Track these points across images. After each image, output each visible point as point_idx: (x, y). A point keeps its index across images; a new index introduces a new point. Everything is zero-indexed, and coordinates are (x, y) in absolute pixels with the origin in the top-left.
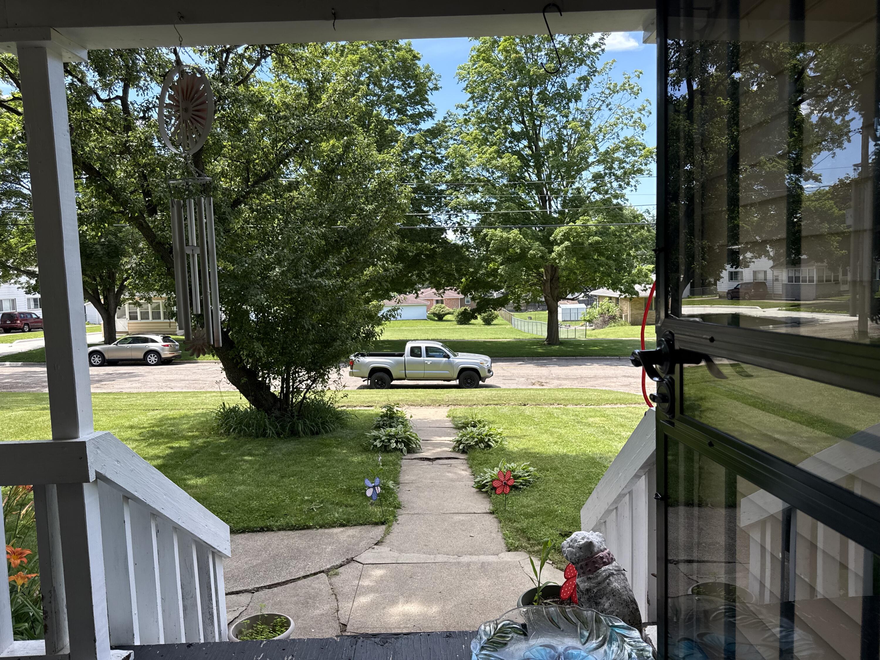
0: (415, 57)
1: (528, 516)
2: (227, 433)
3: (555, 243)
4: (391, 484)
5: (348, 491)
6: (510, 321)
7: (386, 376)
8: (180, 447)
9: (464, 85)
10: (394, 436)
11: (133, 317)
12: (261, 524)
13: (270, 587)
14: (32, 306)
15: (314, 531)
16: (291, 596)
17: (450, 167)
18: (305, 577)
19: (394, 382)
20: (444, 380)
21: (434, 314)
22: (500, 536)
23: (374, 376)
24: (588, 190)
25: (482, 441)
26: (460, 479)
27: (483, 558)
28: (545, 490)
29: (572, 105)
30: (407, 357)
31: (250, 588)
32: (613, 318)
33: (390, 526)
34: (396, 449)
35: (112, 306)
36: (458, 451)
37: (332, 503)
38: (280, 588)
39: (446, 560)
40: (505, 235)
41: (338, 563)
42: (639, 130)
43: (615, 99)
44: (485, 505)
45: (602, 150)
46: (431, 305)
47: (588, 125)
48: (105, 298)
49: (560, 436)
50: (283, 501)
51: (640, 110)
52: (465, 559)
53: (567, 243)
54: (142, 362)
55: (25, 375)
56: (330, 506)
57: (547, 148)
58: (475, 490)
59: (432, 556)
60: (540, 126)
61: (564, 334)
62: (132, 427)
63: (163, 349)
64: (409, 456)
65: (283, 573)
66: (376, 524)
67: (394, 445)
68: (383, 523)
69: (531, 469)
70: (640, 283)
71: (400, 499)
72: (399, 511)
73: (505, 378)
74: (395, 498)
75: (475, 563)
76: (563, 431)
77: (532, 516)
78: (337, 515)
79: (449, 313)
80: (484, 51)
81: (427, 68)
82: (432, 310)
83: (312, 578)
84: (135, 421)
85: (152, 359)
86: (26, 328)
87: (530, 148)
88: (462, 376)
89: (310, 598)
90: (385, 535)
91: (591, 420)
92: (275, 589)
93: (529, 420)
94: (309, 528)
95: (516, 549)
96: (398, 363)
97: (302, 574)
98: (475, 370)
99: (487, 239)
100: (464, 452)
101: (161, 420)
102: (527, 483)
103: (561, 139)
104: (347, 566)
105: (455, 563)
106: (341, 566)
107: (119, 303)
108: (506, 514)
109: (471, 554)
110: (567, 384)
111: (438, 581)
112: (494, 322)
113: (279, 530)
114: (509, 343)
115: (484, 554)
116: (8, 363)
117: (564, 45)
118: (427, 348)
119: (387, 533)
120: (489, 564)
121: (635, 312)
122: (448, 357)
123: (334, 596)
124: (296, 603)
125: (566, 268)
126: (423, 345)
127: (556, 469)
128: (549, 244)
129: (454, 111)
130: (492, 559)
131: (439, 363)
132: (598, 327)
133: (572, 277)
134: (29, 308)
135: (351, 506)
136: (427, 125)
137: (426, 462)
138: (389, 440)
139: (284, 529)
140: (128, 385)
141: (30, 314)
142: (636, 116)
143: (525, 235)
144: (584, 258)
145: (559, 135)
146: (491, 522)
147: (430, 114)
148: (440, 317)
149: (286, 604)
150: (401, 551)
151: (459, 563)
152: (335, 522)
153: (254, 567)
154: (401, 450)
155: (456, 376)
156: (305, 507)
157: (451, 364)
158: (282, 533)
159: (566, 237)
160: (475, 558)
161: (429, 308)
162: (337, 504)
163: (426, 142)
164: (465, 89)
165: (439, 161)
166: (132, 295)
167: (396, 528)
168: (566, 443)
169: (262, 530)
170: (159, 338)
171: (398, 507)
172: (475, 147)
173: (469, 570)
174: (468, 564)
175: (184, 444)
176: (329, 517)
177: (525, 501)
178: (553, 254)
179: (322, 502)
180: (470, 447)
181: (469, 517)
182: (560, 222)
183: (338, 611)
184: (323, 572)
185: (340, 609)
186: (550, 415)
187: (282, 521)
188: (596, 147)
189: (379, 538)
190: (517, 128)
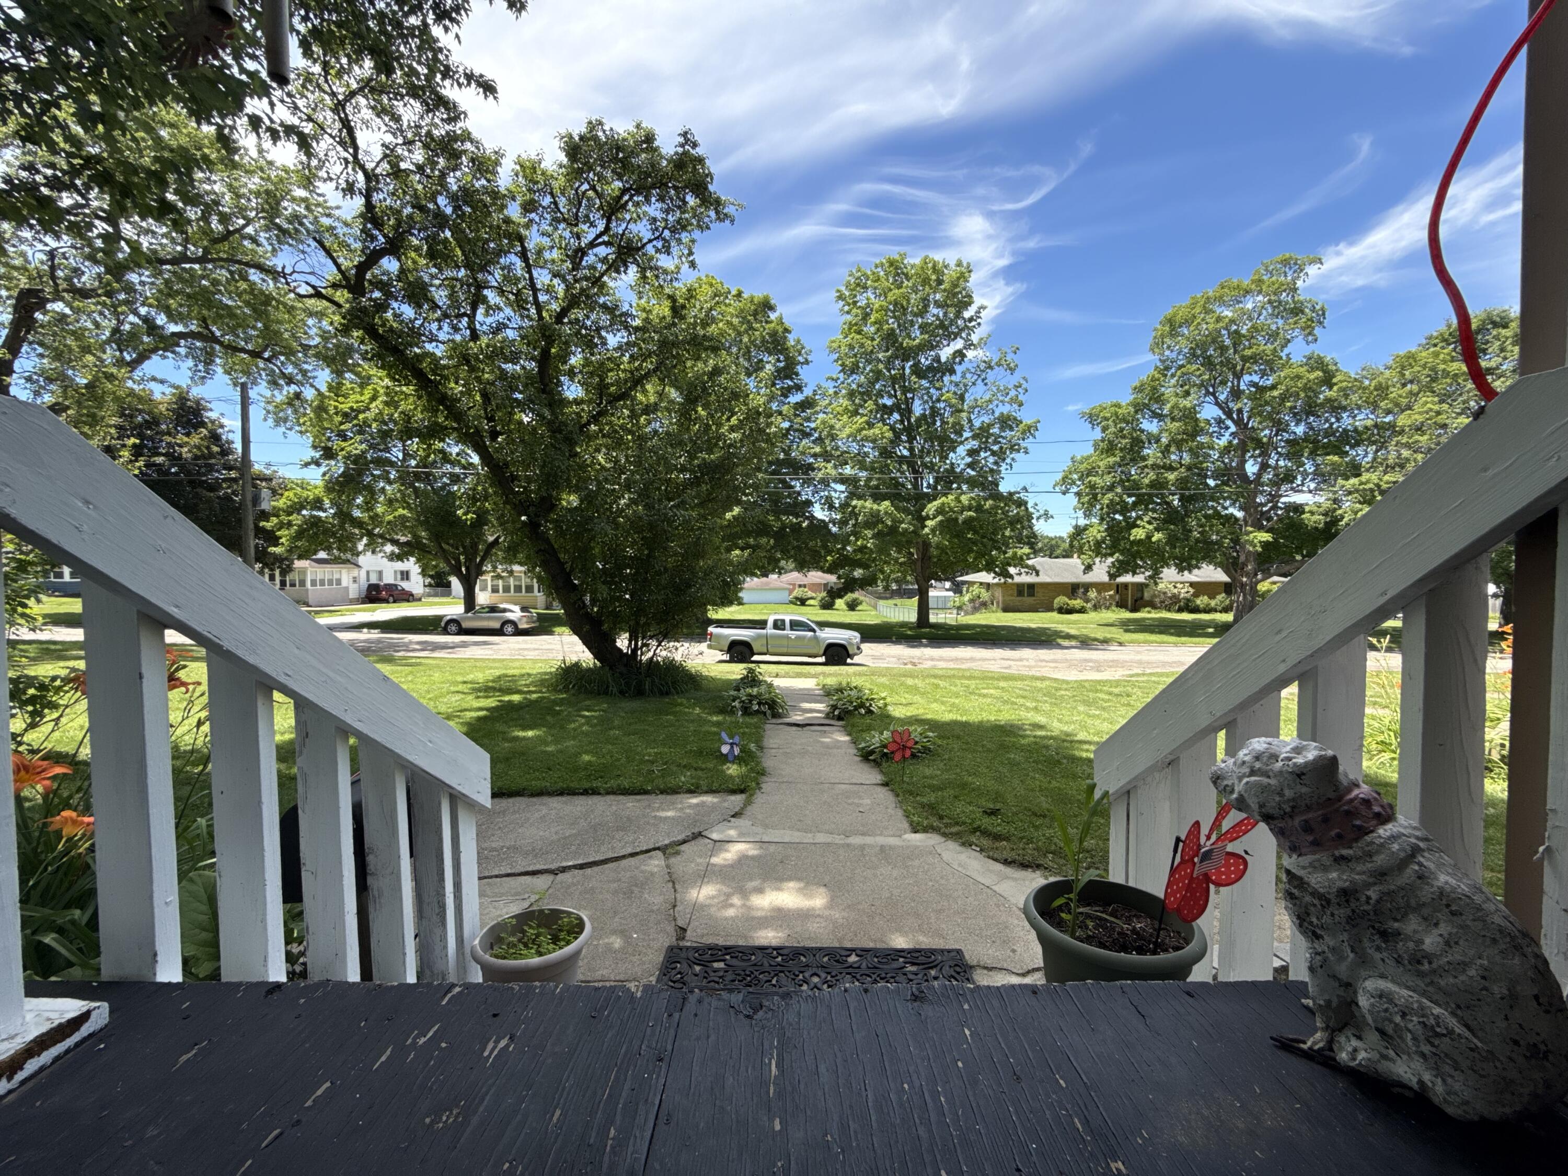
0: (787, 330)
1: (934, 789)
2: (566, 689)
3: (928, 518)
4: (752, 747)
5: (700, 753)
6: (875, 607)
7: (746, 650)
8: (509, 701)
9: (836, 356)
10: (756, 697)
11: (495, 590)
12: (586, 785)
13: (581, 867)
14: (399, 576)
15: (653, 797)
16: (609, 882)
17: (819, 441)
18: (633, 855)
19: (755, 658)
20: (810, 656)
21: (797, 598)
22: (900, 813)
23: (733, 651)
24: (962, 466)
25: (862, 705)
26: (837, 745)
27: (881, 840)
28: (950, 759)
29: (946, 379)
30: (770, 630)
31: (553, 866)
32: (984, 605)
33: (752, 795)
34: (757, 712)
35: (473, 574)
36: (833, 718)
37: (679, 766)
38: (596, 869)
39: (829, 840)
40: (875, 507)
41: (680, 837)
42: (1015, 406)
43: (991, 375)
44: (872, 776)
45: (977, 424)
46: (794, 589)
47: (962, 398)
48: (467, 569)
49: (953, 705)
50: (618, 760)
51: (1016, 387)
52: (856, 840)
53: (940, 518)
54: (499, 632)
55: (379, 641)
56: (675, 769)
57: (918, 420)
58: (859, 759)
59: (810, 835)
60: (913, 398)
61: (933, 619)
62: (465, 682)
63: (520, 620)
64: (774, 721)
65: (603, 849)
66: (733, 792)
67: (756, 707)
68: (742, 791)
69: (931, 734)
70: (1015, 566)
71: (765, 765)
72: (765, 779)
73: (874, 658)
74: (758, 763)
75: (870, 846)
76: (957, 701)
77: (940, 789)
78: (683, 779)
79: (812, 598)
80: (856, 324)
81: (798, 341)
82: (795, 594)
83: (642, 857)
84: (470, 677)
85: (509, 629)
86: (391, 599)
87: (902, 422)
88: (829, 652)
89: (636, 885)
90: (745, 806)
91: (985, 691)
92: (589, 871)
93: (914, 690)
94: (646, 792)
95: (925, 830)
96: (759, 637)
97: (629, 850)
98: (843, 647)
99: (857, 510)
100: (840, 718)
101: (499, 677)
102: (926, 750)
103: (934, 412)
104: (693, 843)
105: (843, 846)
106: (684, 842)
107: (480, 573)
108: (905, 786)
109: (863, 834)
110: (942, 664)
111: (821, 869)
112: (859, 608)
113: (608, 793)
114: (876, 625)
115: (881, 835)
116: (365, 630)
117: (938, 318)
118: (791, 621)
119: (748, 803)
120: (890, 847)
121: (1007, 598)
122: (814, 631)
123: (670, 885)
124: (615, 892)
125: (937, 547)
126: (787, 618)
127: (958, 737)
128: (922, 520)
129: (824, 384)
130: (892, 841)
131: (804, 637)
132: (967, 613)
133: (944, 557)
134: (396, 579)
135: (702, 770)
136: (795, 398)
137: (794, 728)
138: (750, 701)
139: (614, 793)
140: (482, 652)
141: (396, 586)
142: (1013, 393)
143: (897, 508)
144: (957, 536)
145: (932, 408)
146: (884, 795)
147: (799, 388)
148: (803, 602)
149: (601, 893)
150: (766, 826)
151: (848, 845)
152: (681, 787)
153: (565, 838)
154: (765, 713)
155: (822, 652)
156: (645, 768)
157: (816, 638)
158: (612, 797)
159: (940, 511)
160: (869, 840)
161: (791, 591)
162: (685, 766)
163: (796, 415)
164: (836, 361)
165: (807, 435)
166: (495, 568)
167: (759, 798)
168: (966, 711)
169: (586, 792)
170: (517, 608)
171: (763, 773)
172: (845, 418)
173: (864, 856)
174: (862, 847)
175: (516, 698)
176: (672, 782)
177: (928, 772)
178: (927, 530)
179: (666, 763)
180: (848, 712)
181: (856, 788)
182: (932, 498)
183: (674, 906)
184: (658, 849)
185: (678, 903)
186: (937, 686)
187: (613, 783)
188: (970, 421)
189: (737, 809)
190: (889, 402)
